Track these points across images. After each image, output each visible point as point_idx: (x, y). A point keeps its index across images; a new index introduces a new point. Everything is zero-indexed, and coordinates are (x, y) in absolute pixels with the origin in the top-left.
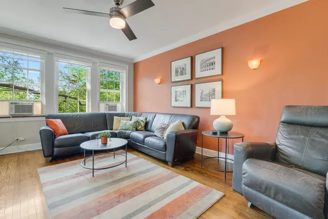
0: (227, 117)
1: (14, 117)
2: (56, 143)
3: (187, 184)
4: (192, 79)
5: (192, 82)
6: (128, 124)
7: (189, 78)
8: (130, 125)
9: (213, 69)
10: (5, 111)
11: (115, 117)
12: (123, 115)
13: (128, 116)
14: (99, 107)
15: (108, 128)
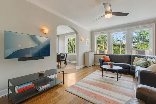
8: (142, 63)
10: (98, 53)
11: (136, 58)
12: (143, 57)
13: (147, 58)
14: (131, 52)
15: (131, 63)
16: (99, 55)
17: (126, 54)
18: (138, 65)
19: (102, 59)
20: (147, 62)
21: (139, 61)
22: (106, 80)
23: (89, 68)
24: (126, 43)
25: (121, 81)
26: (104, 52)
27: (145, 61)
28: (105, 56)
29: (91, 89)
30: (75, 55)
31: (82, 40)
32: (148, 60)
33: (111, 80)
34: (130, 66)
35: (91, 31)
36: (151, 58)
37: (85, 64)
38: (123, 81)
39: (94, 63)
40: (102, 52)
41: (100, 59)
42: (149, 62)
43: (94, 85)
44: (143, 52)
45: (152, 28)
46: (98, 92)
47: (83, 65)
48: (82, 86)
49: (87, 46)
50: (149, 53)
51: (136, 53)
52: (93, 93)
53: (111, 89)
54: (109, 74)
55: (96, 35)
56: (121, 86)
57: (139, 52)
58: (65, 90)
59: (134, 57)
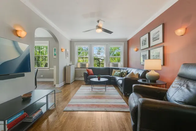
0: (156, 71)
1: (81, 68)
2: (88, 77)
3: (123, 103)
4: (149, 47)
5: (149, 49)
6: (118, 73)
7: (148, 46)
8: (118, 74)
9: (158, 39)
10: (79, 66)
11: (114, 70)
12: (118, 69)
13: (120, 69)
14: (109, 65)
15: (110, 75)
16: (80, 69)
17: (105, 66)
18: (116, 76)
19: (86, 72)
20: (121, 73)
21: (116, 72)
22: (97, 92)
23: (71, 84)
24: (105, 56)
25: (108, 90)
26: (85, 65)
27: (120, 72)
28: (88, 69)
29: (90, 102)
30: (48, 69)
31: (63, 50)
32: (122, 71)
33: (101, 91)
34: (111, 77)
35: (70, 40)
36: (123, 69)
37: (65, 81)
38: (109, 90)
39: (74, 79)
40: (83, 66)
41: (85, 73)
42: (122, 72)
43: (90, 99)
44: (117, 65)
45: (122, 46)
46: (97, 102)
47: (63, 81)
48: (79, 102)
49: (67, 58)
50: (120, 65)
51: (113, 66)
52: (94, 105)
53: (104, 98)
54: (96, 87)
55: (76, 46)
56: (110, 94)
57: (115, 65)
58: (64, 111)
59: (112, 69)
